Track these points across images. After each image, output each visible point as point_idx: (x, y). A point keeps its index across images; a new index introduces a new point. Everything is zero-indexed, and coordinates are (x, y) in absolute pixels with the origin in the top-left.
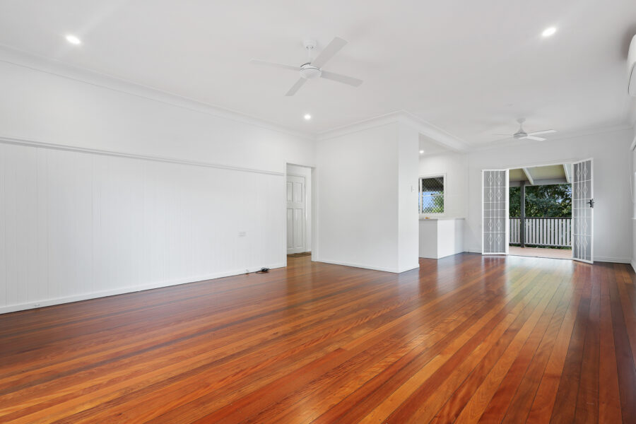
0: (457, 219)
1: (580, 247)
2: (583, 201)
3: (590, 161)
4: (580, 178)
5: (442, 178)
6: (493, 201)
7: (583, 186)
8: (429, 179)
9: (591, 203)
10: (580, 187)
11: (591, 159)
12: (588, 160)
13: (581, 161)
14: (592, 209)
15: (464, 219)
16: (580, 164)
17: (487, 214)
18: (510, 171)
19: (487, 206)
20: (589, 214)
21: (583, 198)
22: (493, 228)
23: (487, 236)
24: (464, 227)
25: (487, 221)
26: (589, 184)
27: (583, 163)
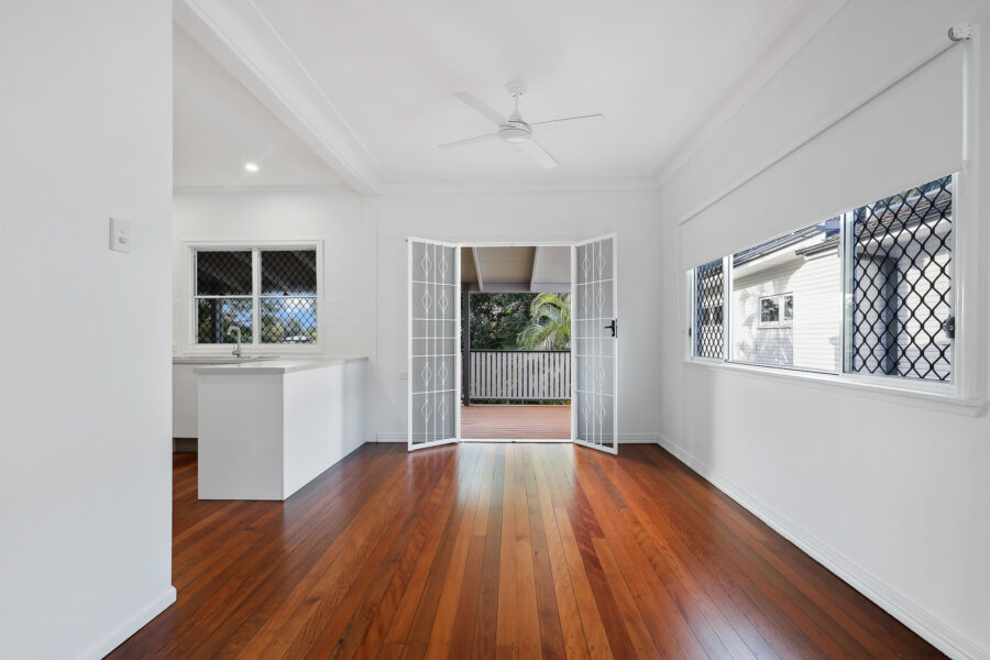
0: (347, 362)
1: (590, 419)
2: (597, 322)
3: (611, 240)
4: (590, 273)
5: (311, 254)
6: (431, 316)
7: (597, 293)
8: (278, 253)
9: (613, 327)
10: (590, 293)
11: (613, 235)
12: (606, 237)
13: (591, 241)
14: (615, 340)
15: (366, 359)
16: (590, 246)
17: (419, 347)
18: (463, 249)
19: (419, 328)
20: (609, 349)
21: (597, 315)
22: (431, 383)
23: (418, 401)
24: (365, 381)
25: (418, 364)
26: (609, 287)
27: (597, 244)
